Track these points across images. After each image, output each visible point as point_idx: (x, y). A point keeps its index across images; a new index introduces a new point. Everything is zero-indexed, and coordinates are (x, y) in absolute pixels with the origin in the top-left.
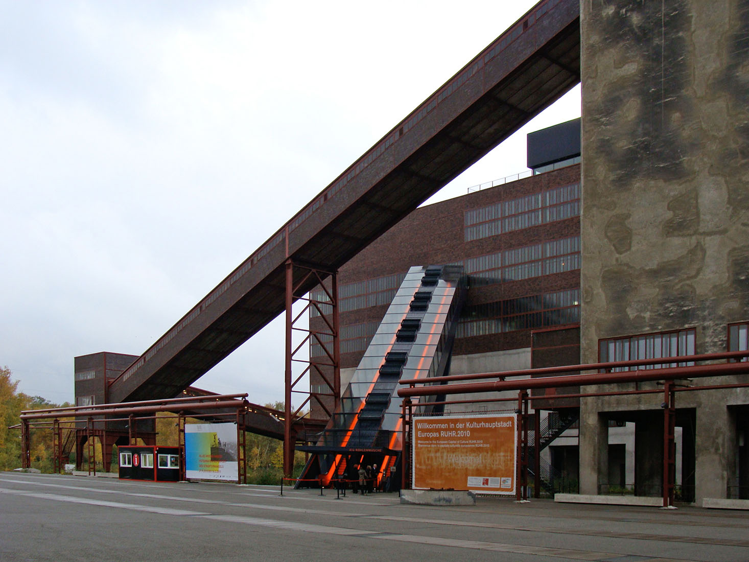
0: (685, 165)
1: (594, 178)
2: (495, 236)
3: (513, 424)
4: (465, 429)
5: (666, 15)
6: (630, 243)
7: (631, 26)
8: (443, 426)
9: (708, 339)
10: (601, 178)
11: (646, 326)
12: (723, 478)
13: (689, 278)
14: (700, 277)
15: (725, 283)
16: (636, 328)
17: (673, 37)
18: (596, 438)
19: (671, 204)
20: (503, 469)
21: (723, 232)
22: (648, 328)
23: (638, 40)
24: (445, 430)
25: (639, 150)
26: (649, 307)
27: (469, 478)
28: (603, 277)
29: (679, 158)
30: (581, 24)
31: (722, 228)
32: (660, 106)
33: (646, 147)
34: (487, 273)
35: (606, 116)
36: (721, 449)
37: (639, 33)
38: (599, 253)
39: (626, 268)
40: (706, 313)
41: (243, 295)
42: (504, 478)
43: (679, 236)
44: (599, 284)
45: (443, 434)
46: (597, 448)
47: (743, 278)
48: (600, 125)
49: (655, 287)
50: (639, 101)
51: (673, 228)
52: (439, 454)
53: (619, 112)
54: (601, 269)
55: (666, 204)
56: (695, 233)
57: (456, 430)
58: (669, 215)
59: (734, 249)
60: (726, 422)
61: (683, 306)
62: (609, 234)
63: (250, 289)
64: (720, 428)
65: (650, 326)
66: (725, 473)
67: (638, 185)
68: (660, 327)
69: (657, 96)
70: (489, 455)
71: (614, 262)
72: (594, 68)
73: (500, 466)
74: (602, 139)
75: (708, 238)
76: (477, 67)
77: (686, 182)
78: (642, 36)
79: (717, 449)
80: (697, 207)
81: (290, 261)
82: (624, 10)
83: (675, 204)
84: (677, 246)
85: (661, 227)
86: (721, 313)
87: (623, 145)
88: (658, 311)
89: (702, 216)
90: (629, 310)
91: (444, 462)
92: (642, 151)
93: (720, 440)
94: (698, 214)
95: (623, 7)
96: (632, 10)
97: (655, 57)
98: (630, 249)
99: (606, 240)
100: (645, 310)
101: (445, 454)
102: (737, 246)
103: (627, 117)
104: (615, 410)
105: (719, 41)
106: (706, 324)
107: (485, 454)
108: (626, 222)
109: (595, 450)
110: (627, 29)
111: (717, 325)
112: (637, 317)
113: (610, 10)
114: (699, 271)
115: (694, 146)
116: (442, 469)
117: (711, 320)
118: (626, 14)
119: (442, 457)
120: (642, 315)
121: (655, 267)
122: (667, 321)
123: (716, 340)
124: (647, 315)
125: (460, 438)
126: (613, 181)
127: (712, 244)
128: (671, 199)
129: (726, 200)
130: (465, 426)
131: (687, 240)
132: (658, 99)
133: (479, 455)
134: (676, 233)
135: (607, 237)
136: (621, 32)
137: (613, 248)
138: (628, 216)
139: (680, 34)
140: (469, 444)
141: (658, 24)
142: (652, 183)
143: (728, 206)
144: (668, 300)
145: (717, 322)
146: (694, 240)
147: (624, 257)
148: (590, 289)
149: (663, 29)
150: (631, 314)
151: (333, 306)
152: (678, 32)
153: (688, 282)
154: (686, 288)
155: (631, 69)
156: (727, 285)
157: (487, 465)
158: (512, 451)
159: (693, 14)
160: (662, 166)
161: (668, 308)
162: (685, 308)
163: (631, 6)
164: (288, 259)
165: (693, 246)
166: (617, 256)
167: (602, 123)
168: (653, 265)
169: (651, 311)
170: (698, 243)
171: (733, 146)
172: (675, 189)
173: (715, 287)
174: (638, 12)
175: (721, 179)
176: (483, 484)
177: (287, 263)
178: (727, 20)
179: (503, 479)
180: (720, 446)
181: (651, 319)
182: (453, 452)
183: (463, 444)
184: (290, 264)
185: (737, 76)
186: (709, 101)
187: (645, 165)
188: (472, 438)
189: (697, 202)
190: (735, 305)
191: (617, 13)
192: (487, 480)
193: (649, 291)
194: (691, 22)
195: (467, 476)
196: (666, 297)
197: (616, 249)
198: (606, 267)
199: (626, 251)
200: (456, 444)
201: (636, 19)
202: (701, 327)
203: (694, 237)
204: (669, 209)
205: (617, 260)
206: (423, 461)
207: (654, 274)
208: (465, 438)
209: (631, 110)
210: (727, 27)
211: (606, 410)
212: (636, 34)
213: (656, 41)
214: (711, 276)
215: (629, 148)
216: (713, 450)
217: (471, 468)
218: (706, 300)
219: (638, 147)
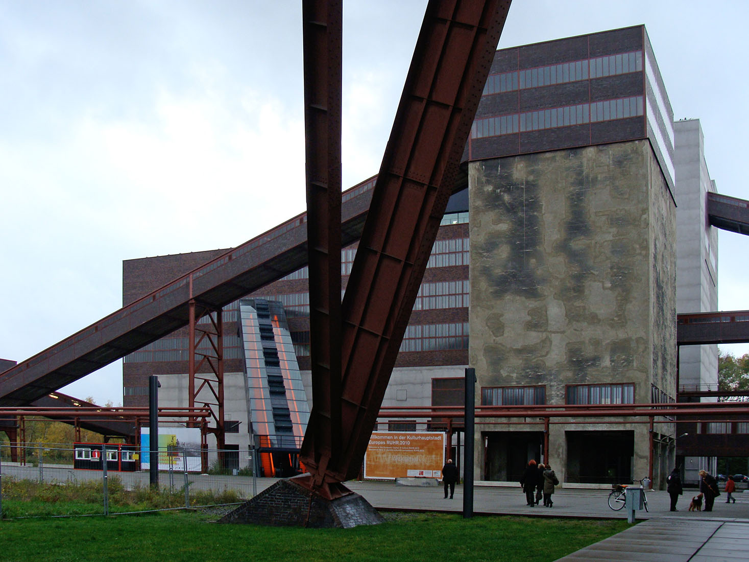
0: (539, 291)
1: (478, 289)
2: (304, 279)
3: (442, 438)
4: (406, 440)
5: (526, 200)
6: (503, 332)
7: (503, 201)
8: (389, 438)
9: (553, 393)
10: (484, 290)
11: (513, 382)
12: (562, 472)
13: (542, 356)
14: (548, 356)
15: (564, 362)
16: (508, 382)
17: (531, 214)
18: (480, 447)
19: (530, 312)
20: (434, 465)
21: (563, 332)
22: (515, 383)
23: (508, 210)
24: (391, 440)
25: (509, 277)
26: (516, 371)
27: (408, 470)
28: (485, 350)
29: (534, 286)
30: (469, 192)
31: (562, 330)
32: (523, 253)
33: (514, 276)
34: (297, 308)
35: (486, 252)
36: (561, 455)
37: (509, 207)
38: (482, 335)
39: (500, 346)
40: (552, 377)
41: (144, 322)
42: (436, 471)
43: (535, 331)
44: (482, 353)
45: (388, 442)
46: (480, 453)
47: (575, 360)
48: (482, 257)
49: (520, 359)
50: (509, 247)
51: (532, 326)
52: (384, 456)
53: (495, 252)
54: (483, 345)
55: (527, 311)
56: (545, 331)
57: (398, 440)
58: (529, 318)
59: (569, 343)
60: (564, 440)
61: (537, 372)
62: (489, 324)
63: (152, 318)
64: (560, 443)
65: (516, 382)
66: (564, 469)
67: (508, 297)
68: (523, 383)
69: (521, 247)
70: (424, 456)
71: (492, 341)
72: (478, 221)
73: (432, 464)
74: (484, 266)
75: (553, 335)
76: (366, 187)
77: (538, 300)
78: (511, 209)
79: (559, 455)
80: (547, 316)
81: (193, 301)
82: (499, 190)
83: (533, 312)
84: (534, 337)
85: (523, 325)
86: (561, 378)
87: (498, 272)
88: (521, 374)
89: (549, 322)
90: (502, 372)
91: (389, 461)
92: (511, 278)
93: (560, 450)
94: (547, 320)
95: (499, 188)
96: (504, 192)
97: (520, 223)
98: (503, 335)
99: (487, 328)
100: (513, 372)
101: (390, 455)
102: (571, 341)
103: (500, 255)
104: (493, 430)
105: (559, 223)
106: (552, 384)
107: (421, 456)
108: (501, 319)
109: (478, 454)
110: (501, 202)
111: (559, 385)
112: (507, 375)
113: (490, 188)
114: (547, 353)
115: (544, 280)
116: (387, 465)
117: (555, 381)
118: (500, 193)
119: (387, 457)
120: (511, 375)
121: (519, 347)
122: (528, 380)
123: (558, 393)
124: (514, 375)
125: (402, 446)
126: (492, 292)
127: (556, 339)
128: (530, 309)
129: (564, 314)
130: (406, 438)
131: (540, 334)
132: (522, 248)
133: (416, 457)
134: (533, 329)
135: (488, 326)
136: (497, 204)
137: (491, 333)
138: (502, 315)
139: (535, 213)
140: (409, 449)
141: (521, 204)
142: (518, 298)
143: (566, 318)
144: (528, 368)
145: (559, 383)
146: (544, 335)
147: (499, 339)
148: (475, 356)
149: (524, 208)
150: (504, 373)
151: (218, 336)
152: (534, 212)
153: (541, 358)
154: (540, 362)
155: (504, 227)
156: (565, 363)
157: (422, 463)
158: (442, 455)
159: (543, 203)
160: (524, 288)
161: (528, 372)
162: (539, 374)
163: (503, 189)
164: (191, 299)
165: (544, 338)
166: (494, 338)
167: (484, 256)
168: (519, 346)
169: (517, 373)
170: (547, 337)
171: (569, 285)
172: (532, 304)
173: (557, 363)
174: (508, 194)
175: (560, 302)
176: (420, 474)
177: (190, 302)
178: (564, 212)
179: (434, 471)
180: (561, 454)
181: (517, 378)
182: (396, 454)
183: (404, 449)
184: (193, 303)
185: (570, 245)
186: (554, 256)
187: (513, 286)
188: (411, 446)
189: (547, 314)
190: (570, 374)
191: (494, 191)
192: (423, 472)
193: (516, 362)
194: (542, 208)
195: (407, 469)
196: (527, 365)
197: (494, 334)
198: (486, 343)
199: (500, 336)
200: (399, 449)
201: (506, 198)
202: (549, 385)
203: (544, 333)
204: (528, 315)
205: (494, 340)
206: (372, 459)
207: (519, 351)
208: (406, 446)
209: (504, 252)
210: (564, 216)
211: (487, 430)
212: (507, 206)
213: (520, 214)
214: (556, 356)
215: (503, 275)
216: (556, 456)
217: (410, 464)
218: (553, 370)
219: (509, 275)
